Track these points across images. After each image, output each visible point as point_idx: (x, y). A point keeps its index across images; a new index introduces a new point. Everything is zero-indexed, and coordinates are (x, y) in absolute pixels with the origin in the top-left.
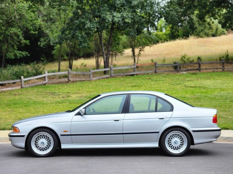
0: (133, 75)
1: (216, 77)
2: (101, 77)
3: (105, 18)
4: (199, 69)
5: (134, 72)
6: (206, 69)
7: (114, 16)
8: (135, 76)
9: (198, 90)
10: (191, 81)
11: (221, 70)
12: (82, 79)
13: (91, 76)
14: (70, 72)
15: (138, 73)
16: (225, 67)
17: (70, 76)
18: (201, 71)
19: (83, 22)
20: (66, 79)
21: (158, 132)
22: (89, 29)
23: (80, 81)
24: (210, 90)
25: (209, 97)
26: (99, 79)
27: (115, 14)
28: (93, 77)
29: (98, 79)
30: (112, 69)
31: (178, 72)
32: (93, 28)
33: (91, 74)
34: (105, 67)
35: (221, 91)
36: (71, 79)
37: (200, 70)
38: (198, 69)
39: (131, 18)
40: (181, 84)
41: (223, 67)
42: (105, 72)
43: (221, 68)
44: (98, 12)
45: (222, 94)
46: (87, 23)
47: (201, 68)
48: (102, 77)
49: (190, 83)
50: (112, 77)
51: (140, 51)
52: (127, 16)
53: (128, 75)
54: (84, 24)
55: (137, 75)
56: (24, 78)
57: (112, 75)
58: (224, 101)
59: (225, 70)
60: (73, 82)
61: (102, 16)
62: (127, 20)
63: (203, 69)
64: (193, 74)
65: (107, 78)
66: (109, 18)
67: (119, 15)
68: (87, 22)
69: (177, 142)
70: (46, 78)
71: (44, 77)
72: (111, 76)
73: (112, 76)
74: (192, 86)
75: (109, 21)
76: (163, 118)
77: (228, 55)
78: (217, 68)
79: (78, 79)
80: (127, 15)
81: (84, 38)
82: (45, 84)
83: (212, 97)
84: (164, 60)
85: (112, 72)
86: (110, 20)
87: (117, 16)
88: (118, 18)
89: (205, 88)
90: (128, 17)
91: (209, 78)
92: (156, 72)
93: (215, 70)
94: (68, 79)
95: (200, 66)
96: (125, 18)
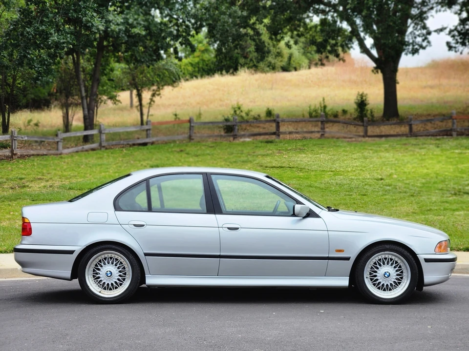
0: (145, 144)
1: (316, 149)
2: (80, 148)
3: (89, 24)
4: (277, 133)
5: (147, 137)
6: (290, 133)
7: (108, 22)
8: (149, 146)
9: (289, 173)
10: (267, 155)
11: (318, 135)
12: (41, 152)
13: (61, 145)
14: (16, 137)
15: (154, 139)
16: (327, 130)
17: (16, 144)
18: (281, 136)
19: (43, 31)
20: (6, 152)
22: (57, 45)
23: (38, 155)
24: (313, 173)
25: (316, 187)
26: (77, 152)
27: (111, 17)
28: (64, 148)
29: (75, 151)
30: (103, 132)
31: (235, 137)
32: (64, 43)
33: (60, 142)
34: (86, 129)
35: (335, 175)
36: (18, 152)
37: (279, 135)
38: (274, 134)
39: (144, 26)
40: (251, 162)
41: (323, 129)
42: (86, 139)
43: (318, 132)
44: (75, 11)
45: (339, 182)
46: (51, 34)
47: (282, 129)
48: (83, 148)
49: (268, 159)
50: (103, 149)
51: (153, 95)
52: (135, 22)
53: (134, 145)
54: (45, 36)
55: (153, 143)
57: (104, 144)
58: (349, 195)
59: (326, 135)
60: (22, 157)
61: (84, 19)
62: (136, 31)
63: (285, 133)
64: (267, 142)
65: (93, 150)
66: (99, 24)
67: (119, 19)
68: (52, 31)
72: (101, 146)
73: (104, 147)
74: (274, 165)
75: (98, 29)
77: (325, 107)
78: (312, 132)
79: (32, 152)
80: (136, 19)
81: (47, 66)
83: (323, 186)
84: (200, 116)
85: (104, 137)
86: (102, 28)
87: (116, 21)
88: (118, 25)
89: (301, 170)
90: (139, 24)
91: (301, 151)
92: (190, 138)
93: (306, 135)
94: (12, 151)
95: (278, 127)
96: (132, 26)
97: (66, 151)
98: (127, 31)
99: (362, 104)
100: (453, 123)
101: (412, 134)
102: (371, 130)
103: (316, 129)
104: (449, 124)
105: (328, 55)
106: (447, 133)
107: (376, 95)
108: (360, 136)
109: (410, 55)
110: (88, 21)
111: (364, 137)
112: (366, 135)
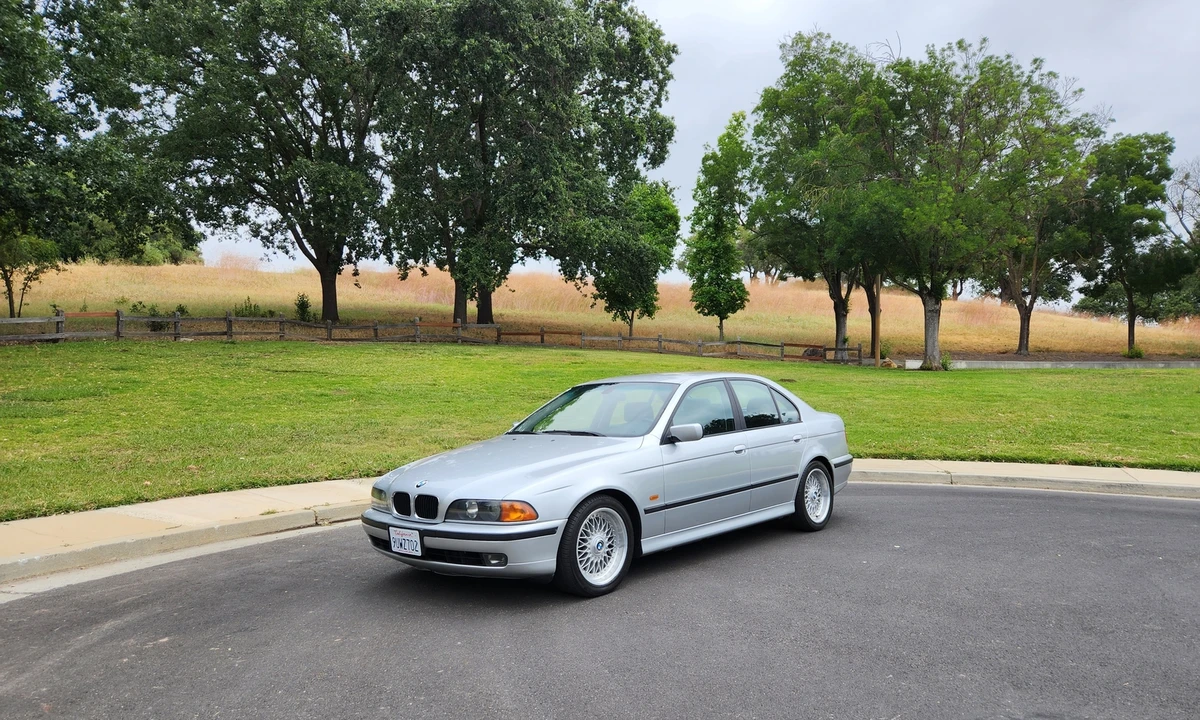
0: (55, 341)
1: (305, 351)
4: (229, 334)
5: (58, 332)
6: (245, 334)
8: (63, 344)
9: (316, 378)
11: (275, 337)
15: (67, 335)
16: (286, 331)
18: (235, 337)
21: (796, 476)
24: (346, 378)
31: (177, 336)
35: (375, 380)
37: (231, 336)
38: (225, 333)
41: (282, 330)
43: (277, 333)
47: (234, 330)
53: (37, 341)
59: (286, 337)
63: (237, 333)
74: (282, 368)
76: (799, 440)
78: (270, 333)
84: (85, 308)
89: (325, 374)
92: (118, 334)
93: (264, 336)
95: (230, 326)
99: (303, 305)
100: (417, 330)
101: (377, 338)
102: (336, 333)
103: (275, 331)
104: (412, 332)
105: (276, 250)
106: (412, 339)
107: (315, 295)
108: (322, 339)
109: (371, 260)
111: (327, 340)
112: (330, 338)
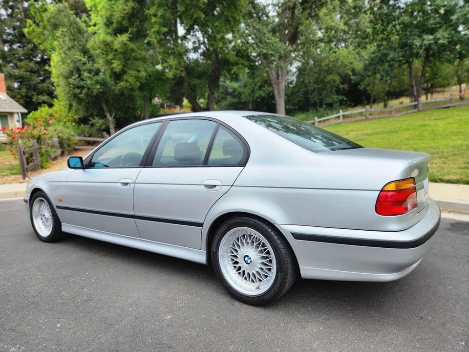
0: (448, 107)
2: (405, 112)
3: (411, 44)
5: (450, 103)
13: (394, 112)
14: (368, 110)
15: (455, 104)
17: (368, 113)
20: (364, 118)
21: (201, 225)
22: (393, 60)
27: (425, 37)
28: (396, 113)
29: (402, 114)
32: (397, 57)
33: (394, 110)
34: (415, 101)
39: (448, 38)
42: (415, 107)
46: (390, 54)
48: (407, 112)
53: (441, 108)
54: (386, 55)
55: (454, 106)
56: (318, 118)
57: (420, 109)
60: (371, 119)
61: (409, 42)
62: (441, 41)
65: (414, 112)
66: (417, 42)
67: (431, 37)
69: (249, 261)
70: (341, 117)
71: (339, 117)
72: (418, 111)
73: (420, 111)
75: (417, 46)
76: (215, 186)
79: (377, 117)
82: (340, 123)
85: (420, 106)
87: (428, 38)
88: (429, 40)
90: (444, 37)
96: (439, 39)
97: (396, 115)
98: (436, 43)
110: (411, 42)
